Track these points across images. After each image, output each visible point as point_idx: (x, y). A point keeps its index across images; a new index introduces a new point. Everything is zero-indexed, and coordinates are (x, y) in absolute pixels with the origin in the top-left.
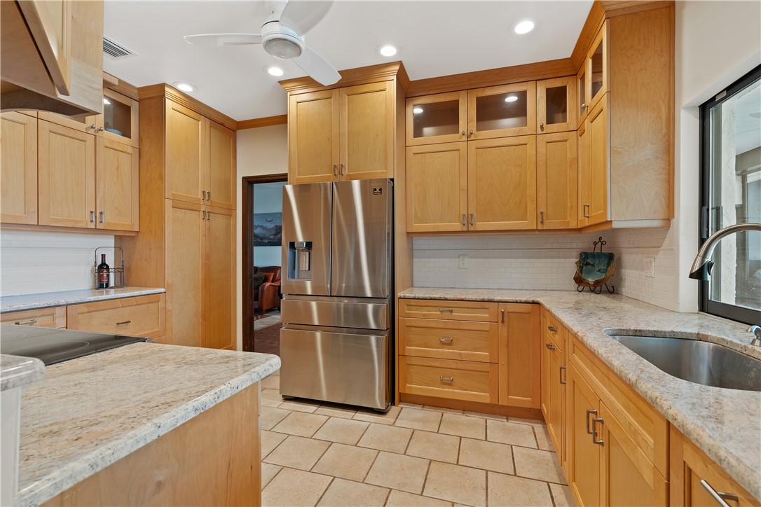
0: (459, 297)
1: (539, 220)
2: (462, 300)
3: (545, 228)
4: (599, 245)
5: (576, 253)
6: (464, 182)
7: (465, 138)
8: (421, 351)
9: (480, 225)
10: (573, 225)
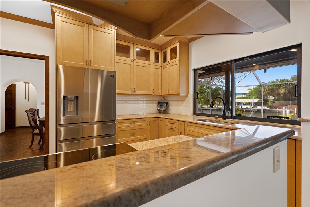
0: (137, 117)
1: (153, 92)
2: (138, 118)
3: (154, 94)
4: (163, 100)
5: (157, 102)
6: (132, 77)
7: (132, 61)
8: (124, 140)
9: (137, 92)
10: (160, 94)
